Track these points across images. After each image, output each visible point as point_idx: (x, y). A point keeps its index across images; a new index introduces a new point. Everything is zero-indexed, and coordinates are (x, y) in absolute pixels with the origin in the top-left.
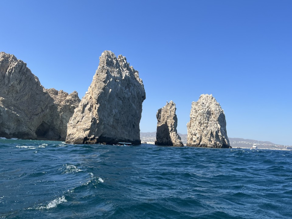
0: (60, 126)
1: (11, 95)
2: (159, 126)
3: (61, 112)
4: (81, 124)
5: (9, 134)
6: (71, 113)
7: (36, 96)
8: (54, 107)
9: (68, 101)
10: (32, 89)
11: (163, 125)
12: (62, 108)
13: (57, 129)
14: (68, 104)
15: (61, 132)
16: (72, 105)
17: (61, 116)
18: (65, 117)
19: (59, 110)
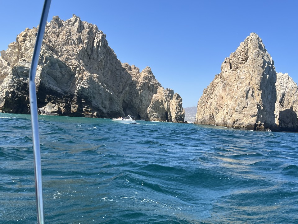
0: (139, 105)
1: (101, 71)
2: (282, 111)
3: (140, 90)
4: (247, 110)
5: (105, 113)
6: (150, 91)
7: (116, 72)
8: (132, 84)
9: (146, 78)
10: (113, 64)
11: (287, 109)
12: (141, 86)
13: (136, 109)
14: (147, 81)
15: (140, 112)
16: (151, 83)
17: (141, 95)
18: (144, 95)
19: (138, 88)
